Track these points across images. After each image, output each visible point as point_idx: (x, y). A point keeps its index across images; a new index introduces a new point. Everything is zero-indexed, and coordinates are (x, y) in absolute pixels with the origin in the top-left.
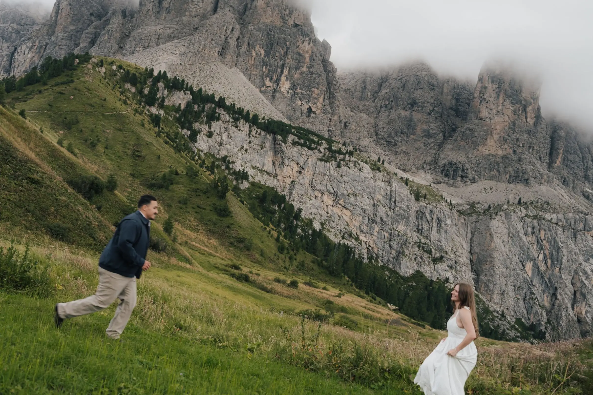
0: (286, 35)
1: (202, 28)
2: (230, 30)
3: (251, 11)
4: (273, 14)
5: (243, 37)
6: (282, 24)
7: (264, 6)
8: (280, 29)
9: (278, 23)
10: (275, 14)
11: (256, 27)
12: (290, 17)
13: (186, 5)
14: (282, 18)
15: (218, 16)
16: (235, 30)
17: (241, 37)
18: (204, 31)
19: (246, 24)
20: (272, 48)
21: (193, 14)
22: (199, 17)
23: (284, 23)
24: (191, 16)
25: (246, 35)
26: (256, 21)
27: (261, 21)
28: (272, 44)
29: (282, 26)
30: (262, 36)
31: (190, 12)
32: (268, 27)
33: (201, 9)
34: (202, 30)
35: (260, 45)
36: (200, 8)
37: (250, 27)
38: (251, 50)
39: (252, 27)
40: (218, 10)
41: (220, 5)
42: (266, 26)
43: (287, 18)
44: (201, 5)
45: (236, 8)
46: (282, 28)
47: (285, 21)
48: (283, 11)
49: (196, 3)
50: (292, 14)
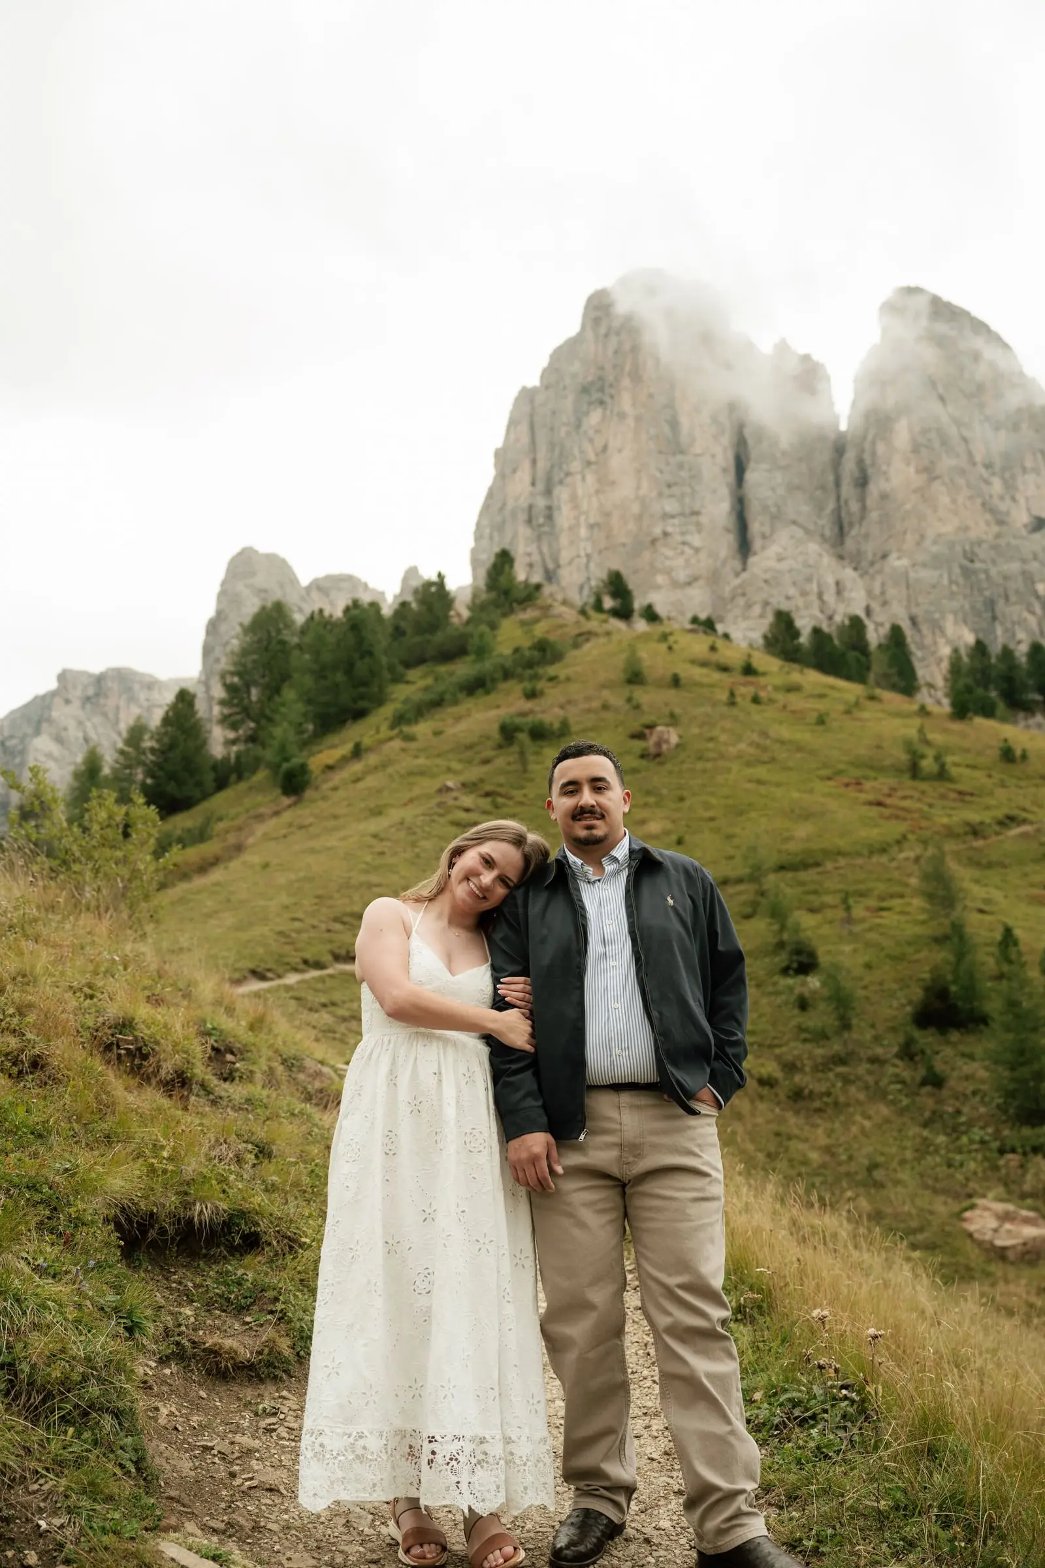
0: (1024, 561)
1: (741, 601)
2: (833, 589)
3: (874, 515)
4: (954, 501)
5: (885, 603)
6: (996, 529)
7: (918, 480)
8: (995, 547)
9: (981, 528)
10: (960, 499)
11: (921, 557)
12: (1013, 499)
13: (647, 555)
14: (988, 507)
15: (780, 550)
16: (849, 585)
17: (875, 606)
18: (757, 610)
19: (872, 564)
20: (994, 618)
21: (682, 576)
22: (701, 582)
23: (1001, 523)
24: (675, 585)
25: (891, 592)
26: (909, 537)
27: (930, 534)
28: (991, 604)
29: (998, 536)
30: (951, 582)
31: (668, 572)
32: (958, 549)
33: (703, 555)
34: (749, 606)
35: (955, 613)
36: (697, 550)
37: (897, 562)
38: (928, 641)
39: (904, 562)
40: (757, 544)
41: (756, 527)
42: (951, 545)
43: (1003, 507)
44: (696, 540)
45: (811, 527)
46: (1002, 542)
47: (1001, 521)
48: (983, 486)
49: (679, 538)
50: (1016, 489)
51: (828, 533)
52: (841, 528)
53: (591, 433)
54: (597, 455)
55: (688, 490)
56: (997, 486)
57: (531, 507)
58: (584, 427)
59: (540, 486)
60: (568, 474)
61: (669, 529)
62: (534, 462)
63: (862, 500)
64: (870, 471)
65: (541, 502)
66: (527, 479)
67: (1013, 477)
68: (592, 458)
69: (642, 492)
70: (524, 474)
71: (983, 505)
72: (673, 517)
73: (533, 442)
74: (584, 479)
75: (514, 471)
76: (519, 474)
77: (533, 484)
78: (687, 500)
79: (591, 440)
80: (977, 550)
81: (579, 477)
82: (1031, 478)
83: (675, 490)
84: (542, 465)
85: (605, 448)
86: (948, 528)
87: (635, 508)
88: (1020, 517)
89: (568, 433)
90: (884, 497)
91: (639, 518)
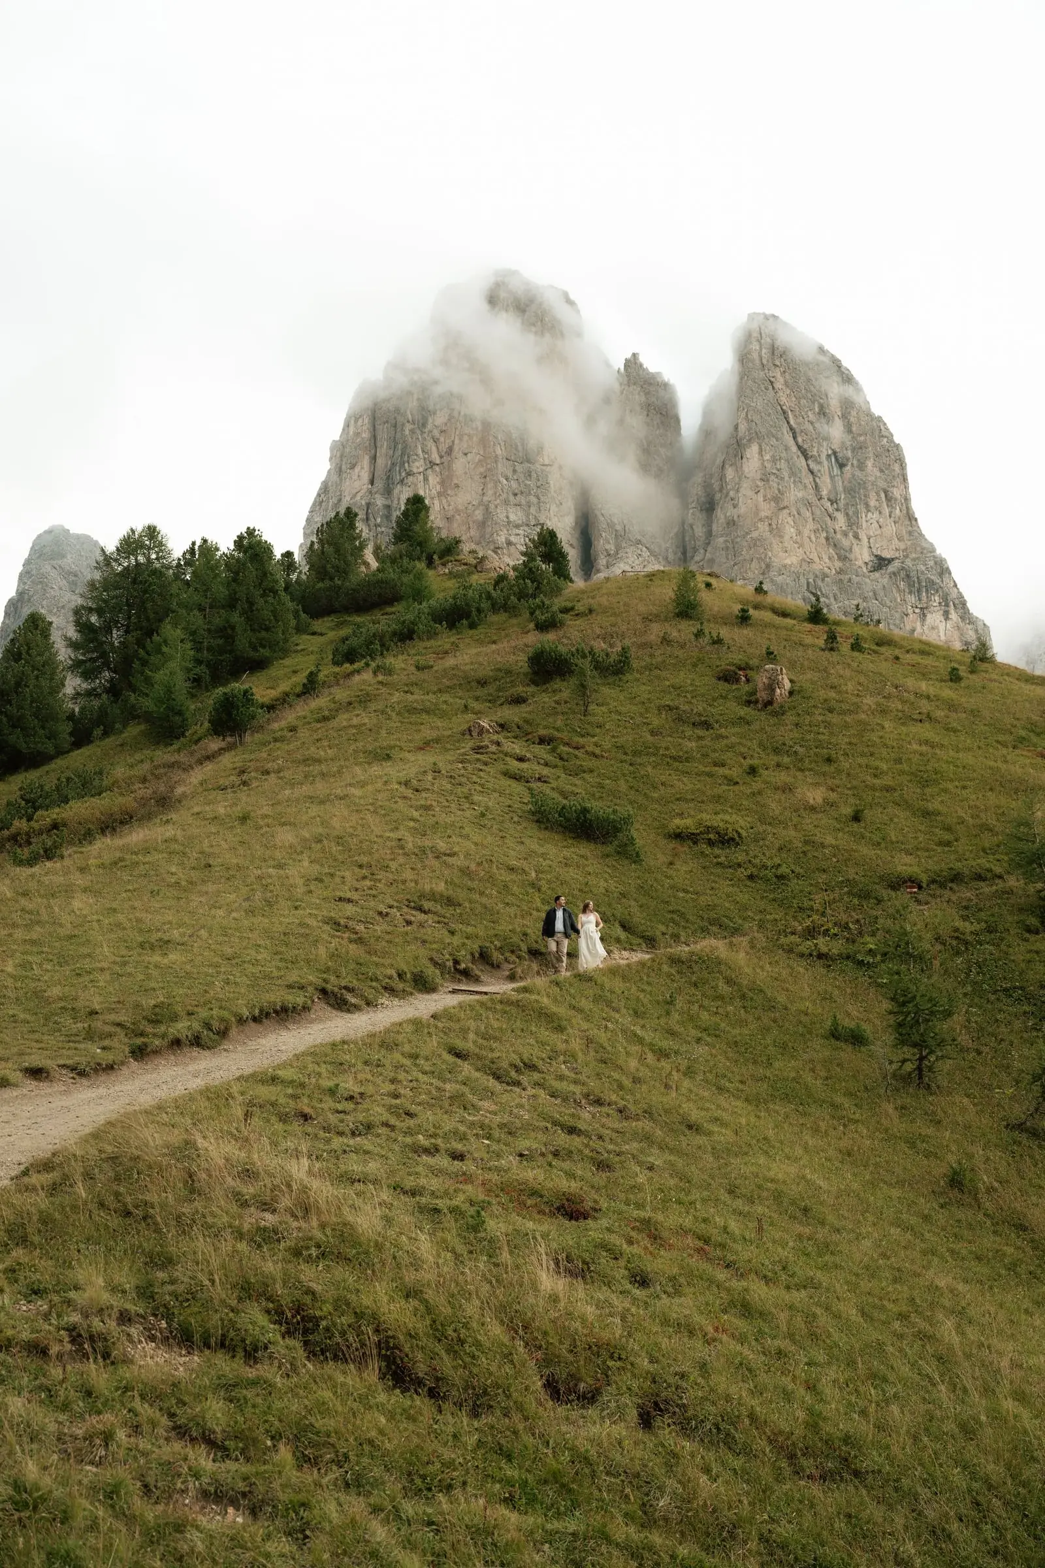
51: (671, 557)
52: (684, 553)
53: (436, 433)
54: (441, 457)
55: (534, 500)
56: (841, 522)
57: (368, 505)
58: (429, 426)
59: (379, 484)
60: (409, 474)
61: (513, 539)
62: (374, 458)
63: (709, 524)
64: (718, 496)
65: (380, 501)
66: (366, 477)
67: (856, 513)
68: (435, 458)
69: (486, 499)
70: (363, 472)
71: (827, 539)
72: (517, 526)
73: (374, 437)
74: (426, 479)
75: (353, 467)
76: (357, 470)
77: (372, 482)
78: (533, 510)
79: (436, 441)
80: (820, 583)
81: (421, 477)
82: (874, 516)
83: (521, 499)
84: (381, 462)
85: (450, 450)
86: (792, 560)
87: (479, 515)
88: (862, 555)
89: (412, 431)
90: (731, 523)
91: (482, 525)
